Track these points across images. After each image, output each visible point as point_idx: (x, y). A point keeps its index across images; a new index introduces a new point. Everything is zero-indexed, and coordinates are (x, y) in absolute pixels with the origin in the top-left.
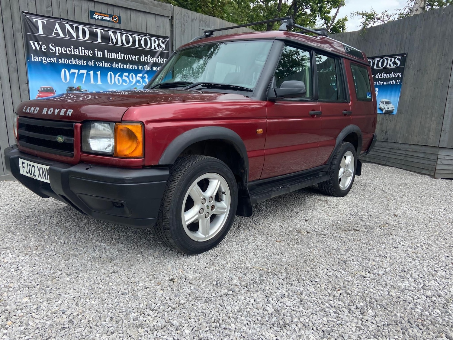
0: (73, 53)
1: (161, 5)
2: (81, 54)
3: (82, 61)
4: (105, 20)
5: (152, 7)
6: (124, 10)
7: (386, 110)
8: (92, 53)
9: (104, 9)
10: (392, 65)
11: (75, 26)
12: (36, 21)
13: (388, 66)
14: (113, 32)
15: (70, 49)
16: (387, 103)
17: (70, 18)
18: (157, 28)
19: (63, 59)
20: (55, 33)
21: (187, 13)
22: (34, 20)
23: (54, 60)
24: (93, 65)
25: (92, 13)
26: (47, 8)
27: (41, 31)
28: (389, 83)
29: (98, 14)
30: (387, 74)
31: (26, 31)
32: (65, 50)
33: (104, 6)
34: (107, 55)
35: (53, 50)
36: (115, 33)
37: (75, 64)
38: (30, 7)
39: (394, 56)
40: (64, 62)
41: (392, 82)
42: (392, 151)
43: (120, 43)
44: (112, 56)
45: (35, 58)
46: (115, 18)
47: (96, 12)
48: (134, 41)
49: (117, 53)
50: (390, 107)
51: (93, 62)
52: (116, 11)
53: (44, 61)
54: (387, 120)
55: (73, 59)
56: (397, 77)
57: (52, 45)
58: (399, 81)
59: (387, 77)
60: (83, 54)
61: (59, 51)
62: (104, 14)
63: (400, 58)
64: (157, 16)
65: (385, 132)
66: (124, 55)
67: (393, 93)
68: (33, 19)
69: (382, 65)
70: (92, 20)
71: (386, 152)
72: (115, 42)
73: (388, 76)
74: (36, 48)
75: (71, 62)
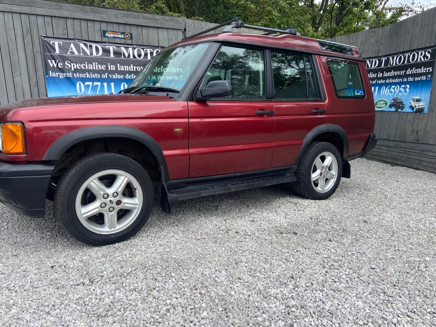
0: (87, 68)
1: (173, 20)
2: (94, 68)
3: (96, 74)
4: (117, 38)
5: (164, 22)
6: (135, 27)
7: (417, 108)
8: (105, 67)
9: (116, 28)
10: (423, 60)
11: (88, 45)
12: (53, 43)
13: (419, 60)
14: (125, 47)
15: (84, 65)
16: (418, 100)
17: (84, 38)
18: (169, 40)
19: (78, 74)
20: (71, 52)
21: (201, 25)
22: (52, 42)
23: (70, 75)
24: (106, 77)
25: (105, 32)
26: (63, 31)
27: (57, 51)
28: (419, 79)
29: (111, 33)
30: (418, 69)
31: (45, 52)
32: (80, 65)
33: (115, 25)
34: (120, 68)
35: (68, 67)
36: (127, 48)
37: (89, 77)
38: (48, 32)
39: (425, 49)
40: (79, 76)
41: (422, 77)
42: (423, 153)
43: (131, 57)
44: (124, 69)
45: (53, 74)
46: (127, 35)
47: (108, 31)
48: (146, 55)
49: (129, 66)
50: (421, 105)
51: (106, 75)
52: (128, 29)
53: (61, 77)
54: (417, 119)
55: (87, 73)
56: (427, 71)
57: (67, 62)
58: (430, 75)
59: (417, 72)
60: (97, 68)
61: (74, 67)
62: (116, 32)
63: (430, 51)
64: (169, 30)
65: (416, 132)
66: (136, 67)
67: (424, 90)
68: (50, 41)
69: (413, 60)
70: (104, 38)
71: (418, 155)
72: (127, 56)
73: (419, 71)
74: (53, 65)
75: (85, 76)
